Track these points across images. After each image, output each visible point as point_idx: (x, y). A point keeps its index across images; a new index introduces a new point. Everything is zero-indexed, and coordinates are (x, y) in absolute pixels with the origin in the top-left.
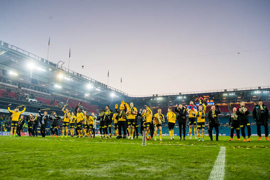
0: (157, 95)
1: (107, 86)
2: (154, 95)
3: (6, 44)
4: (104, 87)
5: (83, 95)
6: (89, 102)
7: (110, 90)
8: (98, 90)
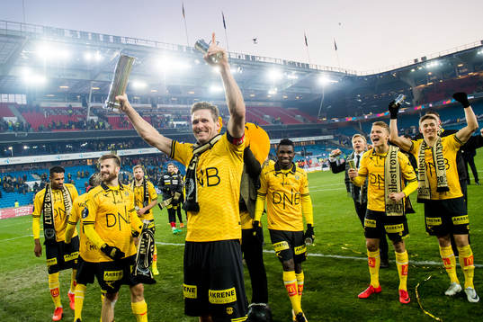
0: (424, 59)
1: (307, 65)
2: (416, 60)
3: (117, 39)
4: (304, 69)
5: (263, 93)
6: (279, 105)
7: (317, 71)
8: (293, 77)
